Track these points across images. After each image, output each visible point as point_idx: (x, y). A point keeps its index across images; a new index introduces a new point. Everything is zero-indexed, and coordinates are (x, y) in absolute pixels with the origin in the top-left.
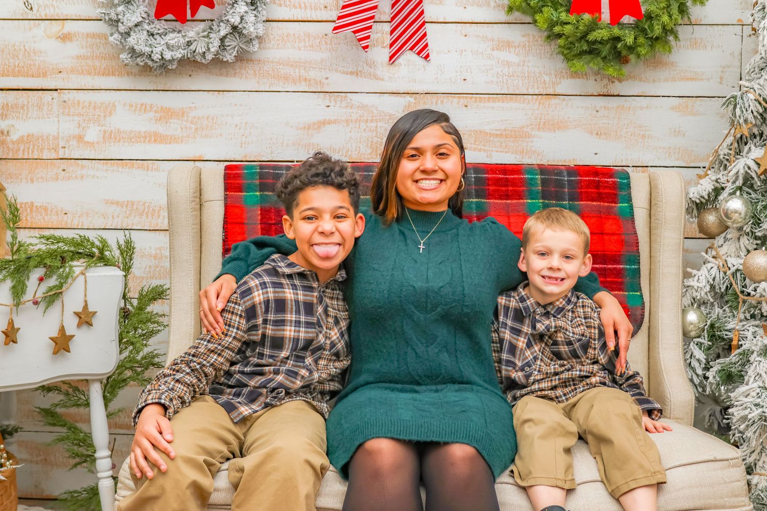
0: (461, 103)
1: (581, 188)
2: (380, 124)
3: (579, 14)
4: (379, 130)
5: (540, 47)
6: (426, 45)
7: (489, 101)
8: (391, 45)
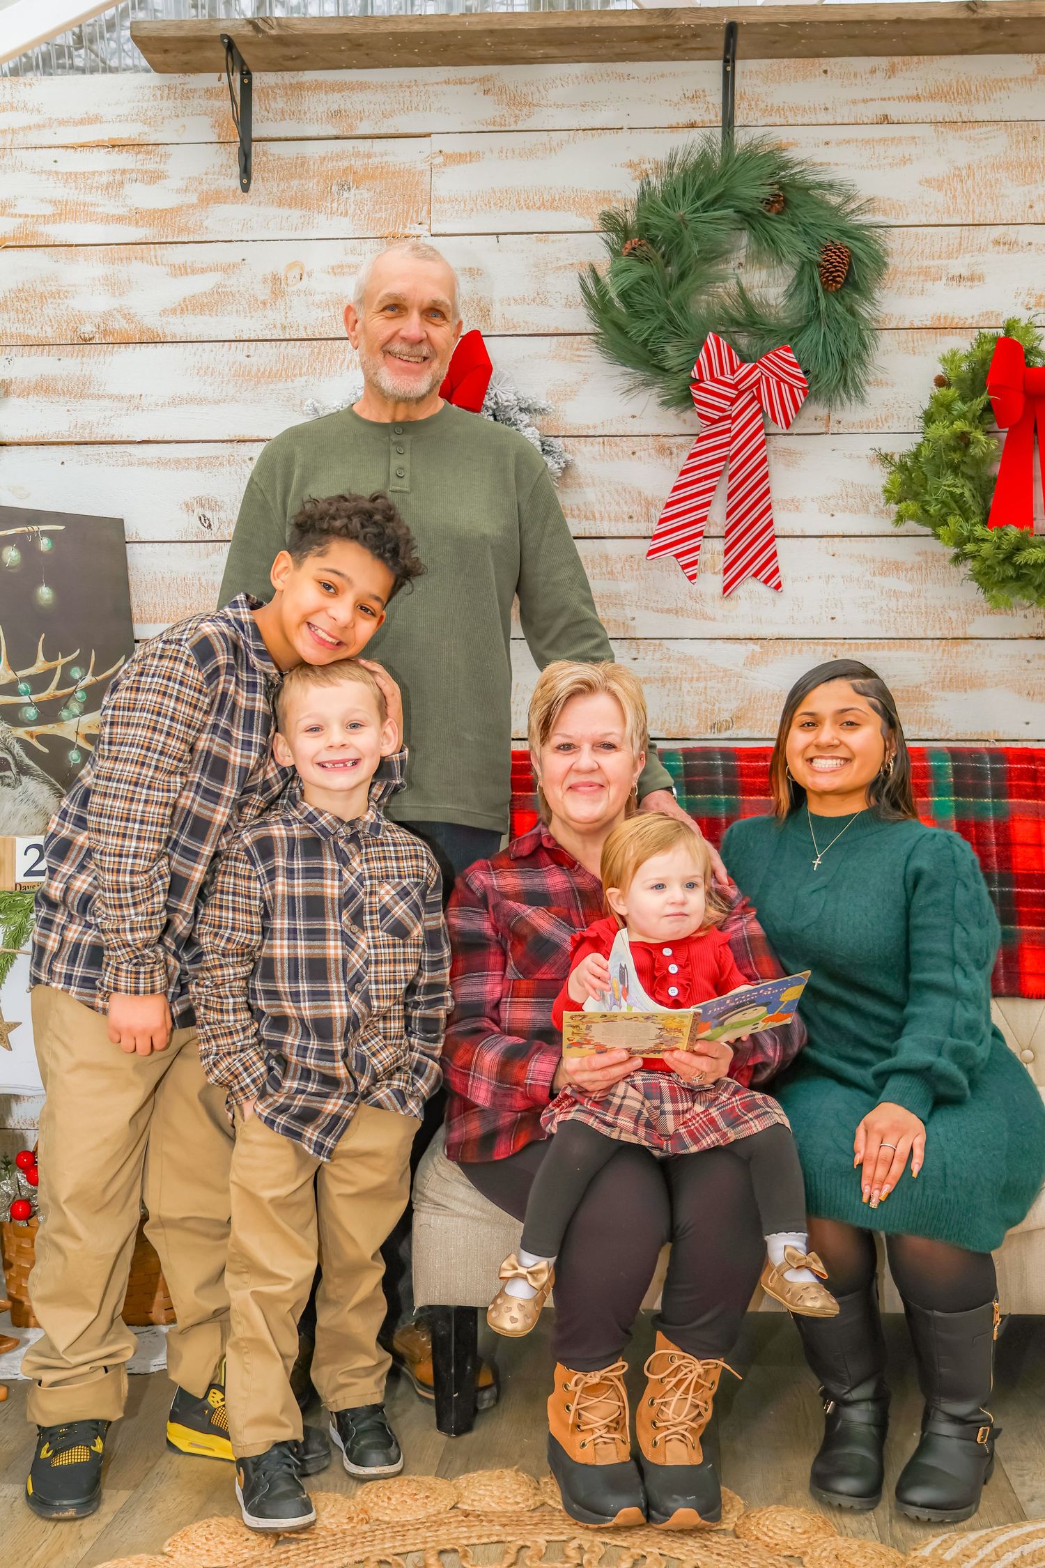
0: (828, 652)
1: (1010, 780)
2: (710, 684)
3: (1000, 526)
4: (709, 691)
5: (943, 570)
6: (777, 570)
7: (869, 649)
8: (726, 570)
